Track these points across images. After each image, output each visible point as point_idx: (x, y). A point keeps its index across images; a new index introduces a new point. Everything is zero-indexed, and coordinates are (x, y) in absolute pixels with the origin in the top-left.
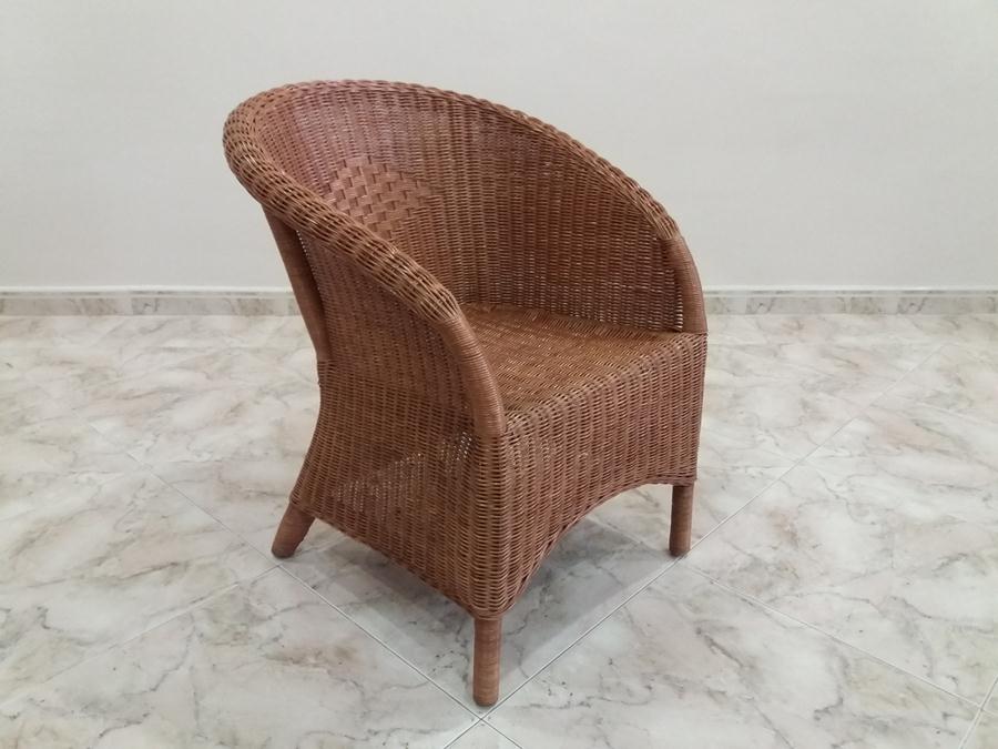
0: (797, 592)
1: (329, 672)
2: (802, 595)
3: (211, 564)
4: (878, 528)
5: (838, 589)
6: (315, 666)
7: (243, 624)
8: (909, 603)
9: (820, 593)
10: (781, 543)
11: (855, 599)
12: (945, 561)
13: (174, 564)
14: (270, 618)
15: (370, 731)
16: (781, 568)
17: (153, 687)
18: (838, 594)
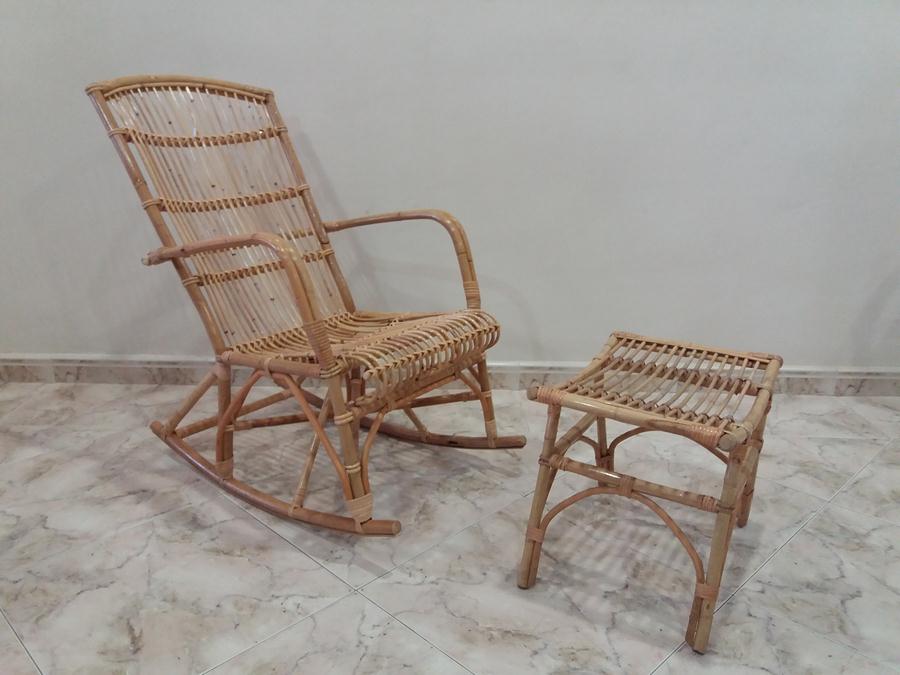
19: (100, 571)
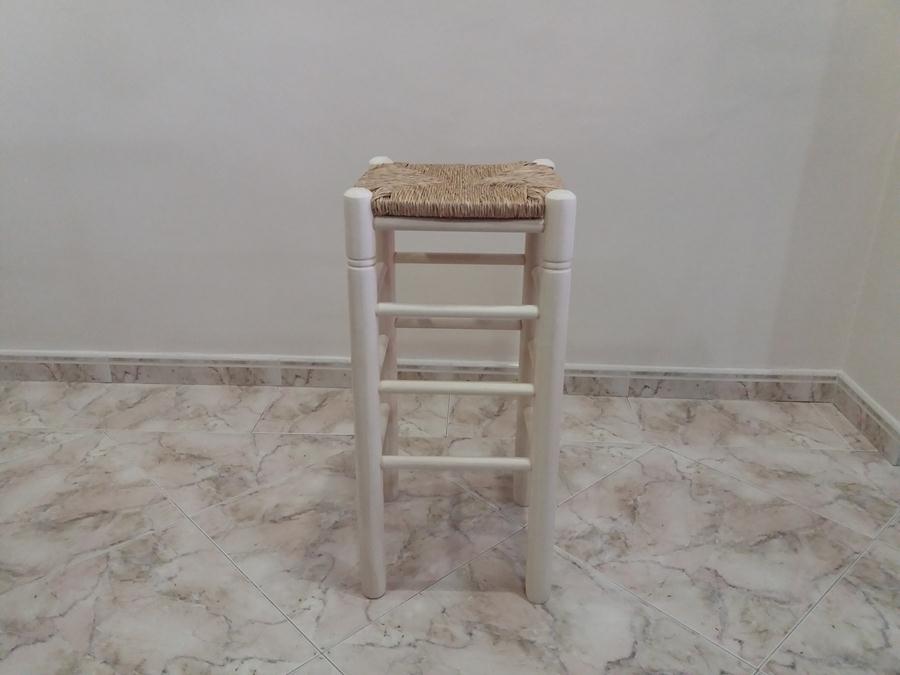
0: (623, 559)
1: (207, 608)
2: (627, 562)
3: (135, 514)
4: (712, 507)
5: (661, 559)
6: (198, 602)
7: (146, 565)
8: (720, 573)
9: (644, 561)
10: (621, 516)
11: (673, 568)
12: (763, 538)
13: (105, 512)
14: (171, 560)
15: (227, 659)
16: (615, 537)
17: (62, 613)
18: (659, 563)
19: (41, 619)
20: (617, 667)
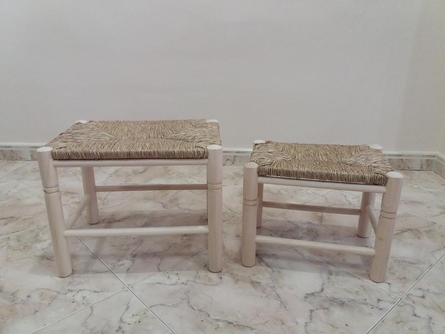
20: (312, 297)
